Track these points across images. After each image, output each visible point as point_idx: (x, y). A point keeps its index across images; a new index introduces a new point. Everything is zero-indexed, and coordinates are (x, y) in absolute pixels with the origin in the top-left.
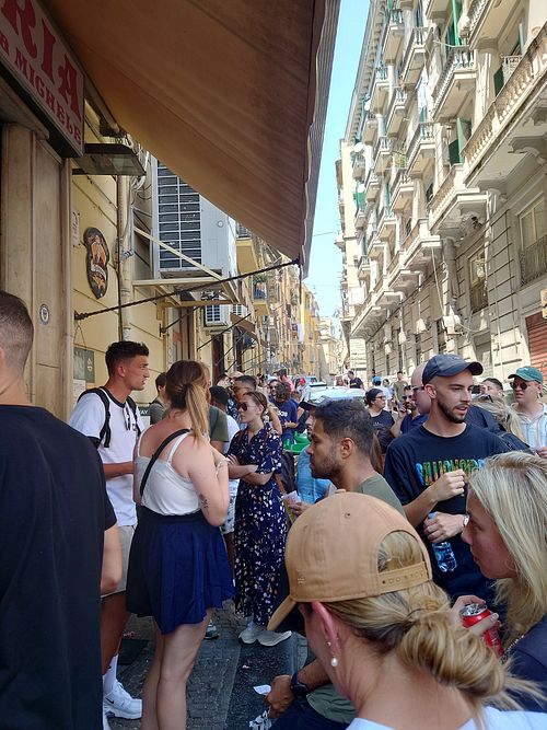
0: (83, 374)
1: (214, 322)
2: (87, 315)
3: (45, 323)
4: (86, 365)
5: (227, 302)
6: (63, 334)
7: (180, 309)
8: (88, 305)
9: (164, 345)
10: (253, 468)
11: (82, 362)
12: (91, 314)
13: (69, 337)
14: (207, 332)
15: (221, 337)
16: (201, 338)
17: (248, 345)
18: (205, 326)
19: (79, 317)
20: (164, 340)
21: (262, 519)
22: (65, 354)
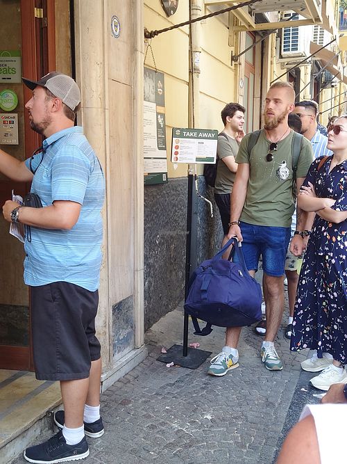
0: (153, 97)
1: (290, 53)
2: (156, 33)
3: (117, 37)
4: (156, 87)
5: (309, 22)
6: (133, 50)
7: (254, 34)
8: (158, 23)
9: (236, 75)
10: (329, 202)
11: (152, 84)
12: (160, 32)
13: (139, 54)
14: (282, 65)
15: (298, 72)
16: (276, 71)
17: (328, 83)
18: (281, 57)
19: (149, 35)
20: (236, 70)
21: (333, 261)
22: (135, 70)
